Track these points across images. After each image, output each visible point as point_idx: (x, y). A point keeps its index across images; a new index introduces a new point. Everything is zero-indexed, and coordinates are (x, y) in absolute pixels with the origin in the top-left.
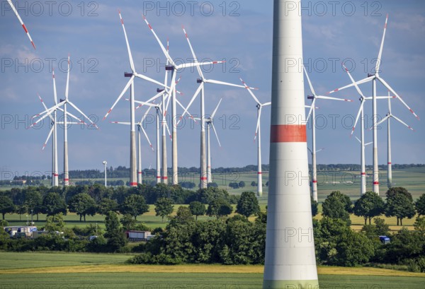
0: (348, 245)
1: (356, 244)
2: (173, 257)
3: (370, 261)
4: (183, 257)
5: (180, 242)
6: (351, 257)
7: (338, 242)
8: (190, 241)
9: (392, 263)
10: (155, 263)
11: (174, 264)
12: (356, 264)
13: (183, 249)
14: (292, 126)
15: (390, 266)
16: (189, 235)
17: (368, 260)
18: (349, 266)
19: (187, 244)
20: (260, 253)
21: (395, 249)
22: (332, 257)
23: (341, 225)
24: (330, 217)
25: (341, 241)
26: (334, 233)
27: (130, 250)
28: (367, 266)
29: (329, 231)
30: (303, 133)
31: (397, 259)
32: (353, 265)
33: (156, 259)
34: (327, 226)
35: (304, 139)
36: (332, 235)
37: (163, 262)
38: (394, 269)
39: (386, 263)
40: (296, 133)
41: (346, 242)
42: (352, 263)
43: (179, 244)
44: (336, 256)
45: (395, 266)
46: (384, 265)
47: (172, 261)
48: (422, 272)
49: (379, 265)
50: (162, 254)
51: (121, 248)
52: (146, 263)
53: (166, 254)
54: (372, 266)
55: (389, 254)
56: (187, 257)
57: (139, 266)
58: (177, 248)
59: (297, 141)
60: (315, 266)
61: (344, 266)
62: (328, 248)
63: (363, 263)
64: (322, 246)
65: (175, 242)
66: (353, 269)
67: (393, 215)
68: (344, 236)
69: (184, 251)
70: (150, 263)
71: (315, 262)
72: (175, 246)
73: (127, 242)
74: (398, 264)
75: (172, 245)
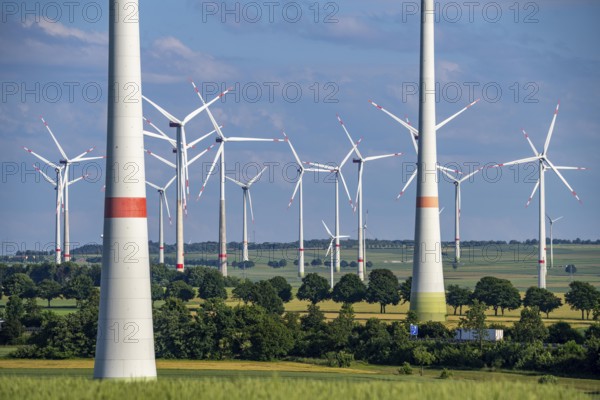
0: (265, 336)
1: (273, 335)
2: (62, 350)
3: (289, 354)
4: (74, 350)
5: (71, 331)
6: (267, 350)
7: (253, 332)
8: (83, 331)
9: (314, 357)
10: (40, 358)
11: (63, 358)
12: (272, 358)
13: (74, 340)
14: (129, 199)
15: (311, 359)
16: (82, 324)
17: (286, 353)
18: (264, 361)
19: (78, 335)
20: (163, 345)
21: (320, 341)
22: (246, 350)
23: (259, 313)
24: (259, 303)
25: (257, 331)
26: (250, 322)
27: (24, 341)
28: (287, 360)
29: (245, 320)
30: (142, 208)
31: (319, 352)
32: (269, 360)
33: (42, 352)
34: (243, 314)
35: (143, 214)
36: (247, 324)
37: (50, 356)
38: (316, 364)
39: (308, 357)
40: (134, 207)
41: (262, 333)
42: (267, 356)
43: (68, 334)
44: (250, 349)
45: (318, 360)
46: (305, 359)
47: (61, 354)
48: (340, 366)
49: (300, 359)
50: (49, 347)
51: (15, 339)
52: (30, 358)
53: (54, 346)
54: (292, 360)
55: (312, 347)
56: (79, 349)
57: (20, 361)
58: (67, 339)
59: (134, 216)
60: (154, 361)
61: (259, 360)
62: (242, 340)
63: (281, 357)
64: (234, 337)
65: (65, 332)
66: (268, 364)
67: (376, 301)
68: (261, 325)
69: (75, 343)
70: (34, 357)
71: (153, 356)
72: (64, 337)
73: (22, 332)
74: (320, 357)
75: (61, 335)
